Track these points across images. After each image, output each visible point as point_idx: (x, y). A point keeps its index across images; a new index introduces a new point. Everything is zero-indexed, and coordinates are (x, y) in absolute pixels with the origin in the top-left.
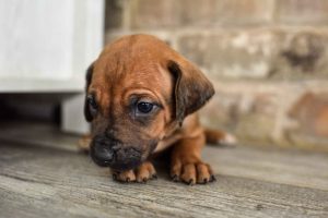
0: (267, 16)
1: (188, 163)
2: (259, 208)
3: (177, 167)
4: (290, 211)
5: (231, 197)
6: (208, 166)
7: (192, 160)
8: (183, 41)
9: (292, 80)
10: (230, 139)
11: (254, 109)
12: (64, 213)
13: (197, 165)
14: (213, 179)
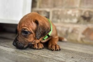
0: (78, 5)
1: (53, 45)
2: (72, 58)
3: (50, 46)
4: (81, 59)
5: (65, 55)
6: (59, 46)
7: (55, 44)
8: (53, 12)
9: (84, 24)
10: (65, 40)
11: (73, 32)
12: (17, 56)
13: (56, 46)
14: (60, 50)
